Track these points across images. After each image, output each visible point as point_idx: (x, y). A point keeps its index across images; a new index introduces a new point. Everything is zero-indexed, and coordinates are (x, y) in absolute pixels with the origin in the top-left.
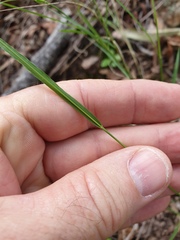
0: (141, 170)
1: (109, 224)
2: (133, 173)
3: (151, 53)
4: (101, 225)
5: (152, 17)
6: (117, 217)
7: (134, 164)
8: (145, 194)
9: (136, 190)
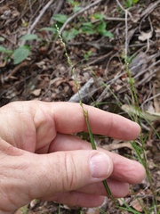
0: (96, 163)
1: (70, 182)
2: (91, 163)
3: (148, 129)
4: (65, 179)
5: (152, 100)
6: (74, 181)
7: (93, 158)
8: (94, 176)
9: (89, 172)
